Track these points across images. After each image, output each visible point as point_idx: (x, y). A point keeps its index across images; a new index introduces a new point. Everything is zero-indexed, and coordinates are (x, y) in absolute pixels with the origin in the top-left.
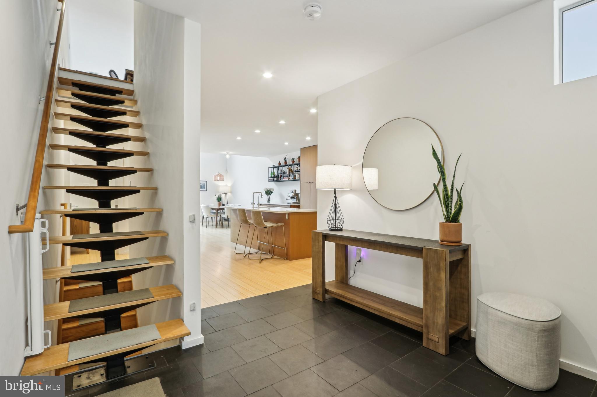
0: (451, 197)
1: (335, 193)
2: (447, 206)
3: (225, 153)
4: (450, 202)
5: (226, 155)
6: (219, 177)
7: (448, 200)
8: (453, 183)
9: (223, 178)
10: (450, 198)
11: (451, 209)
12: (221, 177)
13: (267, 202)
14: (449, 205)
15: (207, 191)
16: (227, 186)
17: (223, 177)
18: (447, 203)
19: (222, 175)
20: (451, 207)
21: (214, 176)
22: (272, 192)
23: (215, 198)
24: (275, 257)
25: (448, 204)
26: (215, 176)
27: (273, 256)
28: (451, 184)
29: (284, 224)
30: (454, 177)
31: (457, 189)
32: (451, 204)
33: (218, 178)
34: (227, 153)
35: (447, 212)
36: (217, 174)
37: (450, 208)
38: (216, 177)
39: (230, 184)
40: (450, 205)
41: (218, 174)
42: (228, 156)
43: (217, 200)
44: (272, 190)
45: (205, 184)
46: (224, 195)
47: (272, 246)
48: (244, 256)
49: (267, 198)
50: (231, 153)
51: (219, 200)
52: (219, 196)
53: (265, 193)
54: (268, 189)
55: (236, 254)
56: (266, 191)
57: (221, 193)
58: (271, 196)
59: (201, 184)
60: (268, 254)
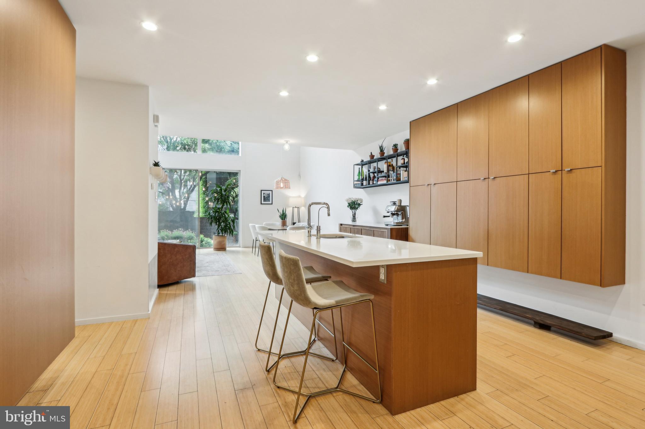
3: (282, 141)
5: (283, 145)
6: (283, 183)
15: (272, 204)
16: (300, 197)
17: (289, 183)
21: (275, 182)
22: (359, 205)
23: (278, 215)
29: (372, 297)
33: (282, 185)
34: (285, 142)
36: (279, 179)
38: (278, 183)
39: (303, 195)
41: (282, 179)
42: (287, 147)
43: (280, 217)
44: (359, 202)
45: (269, 194)
46: (296, 210)
47: (343, 345)
48: (268, 369)
49: (352, 215)
50: (292, 141)
51: (283, 216)
52: (283, 211)
53: (348, 207)
54: (352, 199)
55: (259, 350)
56: (349, 203)
57: (290, 207)
58: (358, 212)
59: (264, 195)
60: (333, 361)
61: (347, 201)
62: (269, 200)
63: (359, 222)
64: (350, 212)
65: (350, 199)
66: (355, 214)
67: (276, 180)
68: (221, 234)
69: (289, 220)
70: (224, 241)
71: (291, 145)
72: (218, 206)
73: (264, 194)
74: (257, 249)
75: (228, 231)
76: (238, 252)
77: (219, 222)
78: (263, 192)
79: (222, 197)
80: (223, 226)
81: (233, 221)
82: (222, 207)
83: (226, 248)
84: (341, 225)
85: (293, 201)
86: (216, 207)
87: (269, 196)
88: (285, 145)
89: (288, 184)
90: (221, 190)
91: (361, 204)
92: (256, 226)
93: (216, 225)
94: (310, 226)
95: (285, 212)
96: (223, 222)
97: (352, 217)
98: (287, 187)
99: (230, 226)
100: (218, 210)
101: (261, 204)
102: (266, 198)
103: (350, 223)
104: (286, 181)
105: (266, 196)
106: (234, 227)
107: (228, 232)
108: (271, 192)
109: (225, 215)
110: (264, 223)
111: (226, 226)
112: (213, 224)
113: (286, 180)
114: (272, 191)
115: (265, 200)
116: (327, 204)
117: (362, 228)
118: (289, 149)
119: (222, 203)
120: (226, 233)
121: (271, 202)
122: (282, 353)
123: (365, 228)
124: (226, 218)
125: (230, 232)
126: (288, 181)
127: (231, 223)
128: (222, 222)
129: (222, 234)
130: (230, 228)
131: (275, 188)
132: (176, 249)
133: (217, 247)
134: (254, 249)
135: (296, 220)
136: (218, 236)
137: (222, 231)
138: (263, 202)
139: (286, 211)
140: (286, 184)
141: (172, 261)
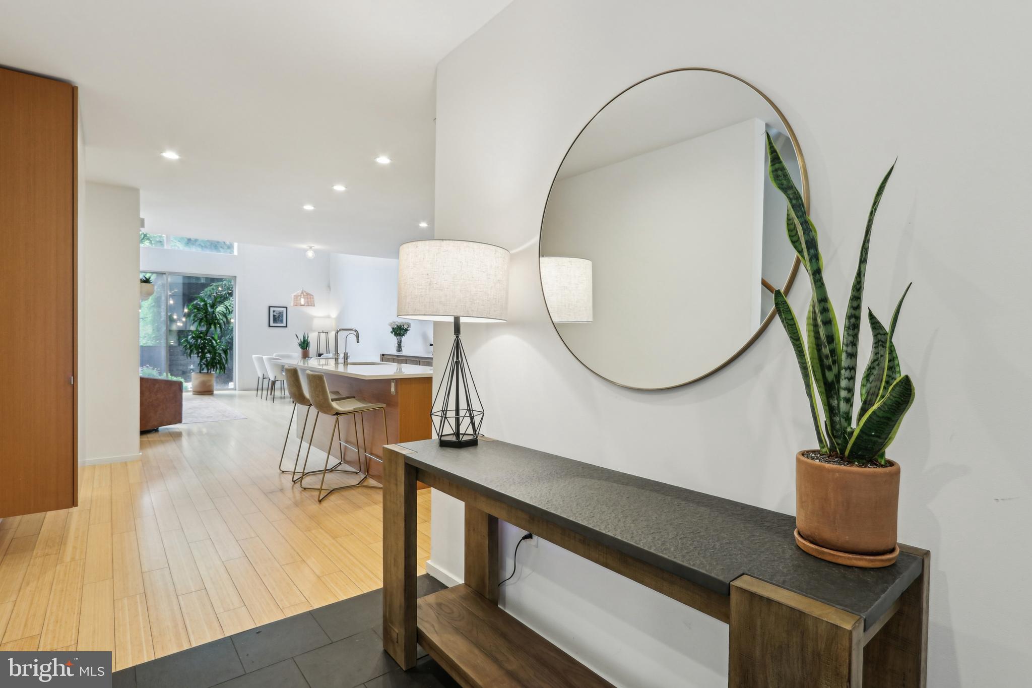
0: (850, 349)
1: (457, 330)
2: (830, 389)
3: (304, 246)
4: (846, 369)
5: (306, 251)
6: (304, 298)
7: (834, 362)
8: (858, 288)
9: (314, 301)
10: (844, 356)
11: (849, 401)
12: (308, 298)
13: (396, 351)
14: (838, 382)
15: (286, 327)
16: (329, 317)
17: (313, 298)
18: (830, 376)
19: (310, 295)
20: (850, 390)
21: (293, 297)
22: (406, 330)
23: (296, 342)
24: (372, 482)
25: (838, 377)
26: (295, 296)
27: (366, 477)
28: (849, 293)
29: (384, 405)
30: (863, 260)
31: (875, 313)
32: (852, 379)
33: (302, 301)
34: (308, 248)
35: (831, 411)
36: (299, 292)
37: (843, 394)
38: (297, 297)
39: (334, 314)
40: (844, 383)
41: (302, 293)
42: (310, 254)
43: (300, 345)
44: (405, 327)
45: (283, 313)
46: (323, 336)
47: (364, 456)
48: (294, 480)
49: (396, 342)
50: (317, 247)
51: (305, 345)
52: (304, 337)
53: (392, 333)
54: (397, 323)
55: (283, 472)
56: (393, 328)
57: (314, 331)
58: (404, 339)
59: (274, 314)
60: (357, 473)
61: (390, 325)
62: (282, 321)
63: (405, 352)
64: (394, 339)
65: (394, 322)
66: (401, 341)
67: (294, 294)
68: (205, 371)
69: (312, 349)
70: (210, 381)
71: (316, 251)
72: (200, 329)
73: (274, 311)
74: (265, 392)
75: (218, 366)
76: (231, 397)
77: (203, 352)
78: (272, 309)
79: (208, 316)
80: (209, 359)
81: (225, 352)
82: (207, 331)
83: (213, 391)
84: (383, 355)
85: (318, 324)
86: (197, 330)
87: (282, 316)
88: (308, 252)
89: (312, 300)
90: (206, 305)
91: (408, 329)
92: (264, 357)
93: (198, 356)
94: (338, 353)
95: (306, 339)
96: (209, 352)
97: (397, 345)
98: (310, 302)
99: (221, 359)
100: (201, 335)
101: (270, 326)
102: (277, 318)
103: (395, 353)
104: (309, 297)
105: (277, 315)
106: (227, 360)
107: (217, 368)
108: (284, 310)
109: (212, 343)
110: (275, 354)
111: (213, 358)
112: (194, 356)
113: (308, 294)
114: (286, 308)
115: (275, 320)
116: (356, 331)
117: (407, 358)
118: (313, 258)
119: (207, 324)
120: (214, 369)
121: (284, 324)
122: (306, 471)
123: (411, 358)
124: (214, 347)
125: (221, 368)
126: (312, 295)
127: (223, 355)
128: (206, 353)
129: (208, 370)
130: (220, 362)
131: (292, 305)
132: (157, 386)
133: (198, 390)
134: (260, 392)
135: (323, 350)
136: (200, 372)
137: (207, 366)
138: (272, 324)
139: (308, 337)
140: (309, 300)
141: (151, 401)
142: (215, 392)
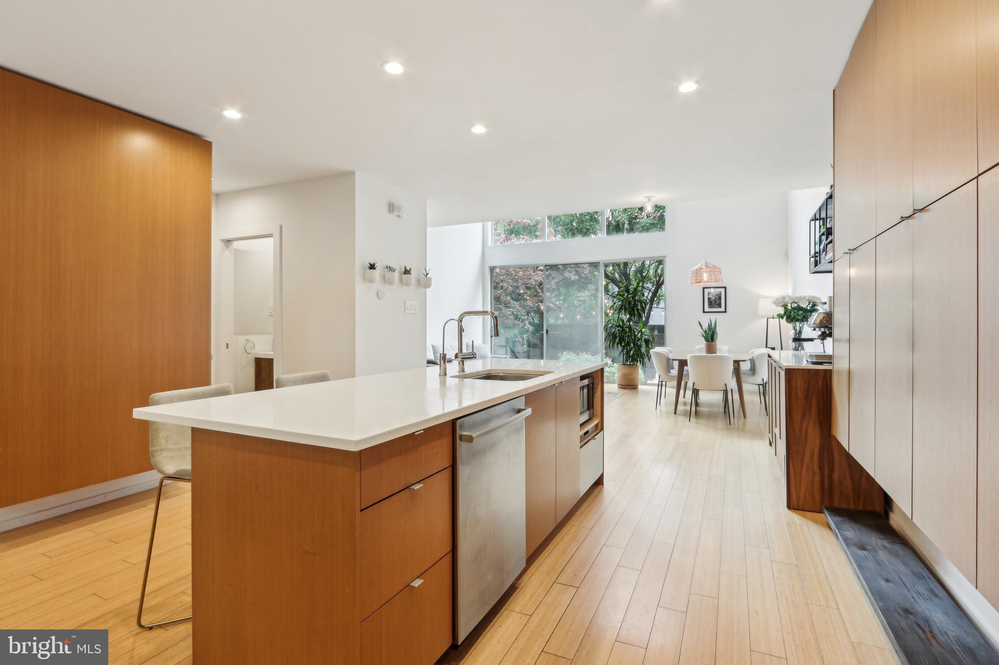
6: (706, 272)
15: (725, 312)
21: (690, 272)
33: (706, 277)
36: (700, 265)
38: (696, 273)
43: (703, 336)
45: (720, 294)
51: (709, 336)
52: (710, 325)
57: (763, 317)
59: (710, 296)
62: (719, 306)
67: (693, 269)
68: (627, 363)
70: (631, 374)
73: (709, 293)
77: (623, 342)
78: (706, 291)
81: (647, 342)
83: (637, 386)
87: (720, 298)
93: (620, 346)
95: (712, 327)
101: (704, 311)
102: (714, 302)
105: (714, 298)
108: (723, 291)
109: (634, 332)
111: (638, 350)
114: (725, 288)
115: (711, 304)
121: (723, 309)
124: (636, 337)
127: (644, 344)
129: (629, 362)
133: (623, 382)
138: (707, 309)
142: (640, 387)
